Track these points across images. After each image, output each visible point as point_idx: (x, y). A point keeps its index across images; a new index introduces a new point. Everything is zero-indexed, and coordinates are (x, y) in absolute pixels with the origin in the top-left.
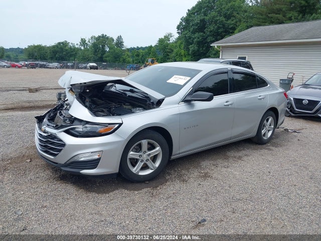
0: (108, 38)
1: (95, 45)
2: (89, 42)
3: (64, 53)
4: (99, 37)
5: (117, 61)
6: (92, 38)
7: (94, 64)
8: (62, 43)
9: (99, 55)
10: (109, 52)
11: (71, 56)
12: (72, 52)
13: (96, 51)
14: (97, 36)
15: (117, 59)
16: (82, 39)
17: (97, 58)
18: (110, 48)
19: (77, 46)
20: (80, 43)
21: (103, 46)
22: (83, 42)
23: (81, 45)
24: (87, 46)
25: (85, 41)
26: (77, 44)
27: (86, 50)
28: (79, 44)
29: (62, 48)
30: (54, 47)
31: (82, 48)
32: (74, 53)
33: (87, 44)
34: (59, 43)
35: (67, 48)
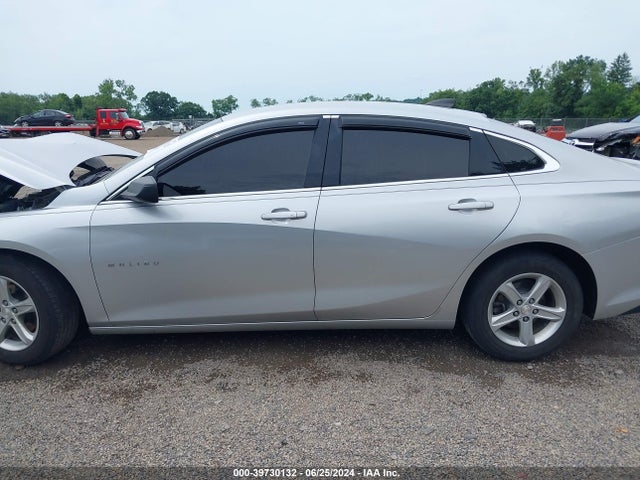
0: (591, 63)
1: (558, 82)
2: (547, 75)
3: (493, 102)
4: (572, 62)
5: (607, 112)
6: (554, 66)
7: (530, 123)
8: (491, 83)
9: (566, 103)
10: (590, 93)
11: (505, 107)
12: (509, 99)
13: (559, 94)
14: (566, 61)
15: (609, 109)
16: (532, 71)
17: (561, 108)
18: (594, 86)
19: (520, 88)
20: (528, 79)
21: (579, 82)
22: (535, 76)
23: (529, 83)
24: (541, 84)
25: (539, 74)
26: (521, 82)
27: (539, 93)
28: (526, 81)
29: (488, 94)
30: (474, 91)
31: (531, 90)
32: (513, 101)
33: (542, 80)
34: (485, 84)
35: (499, 92)
